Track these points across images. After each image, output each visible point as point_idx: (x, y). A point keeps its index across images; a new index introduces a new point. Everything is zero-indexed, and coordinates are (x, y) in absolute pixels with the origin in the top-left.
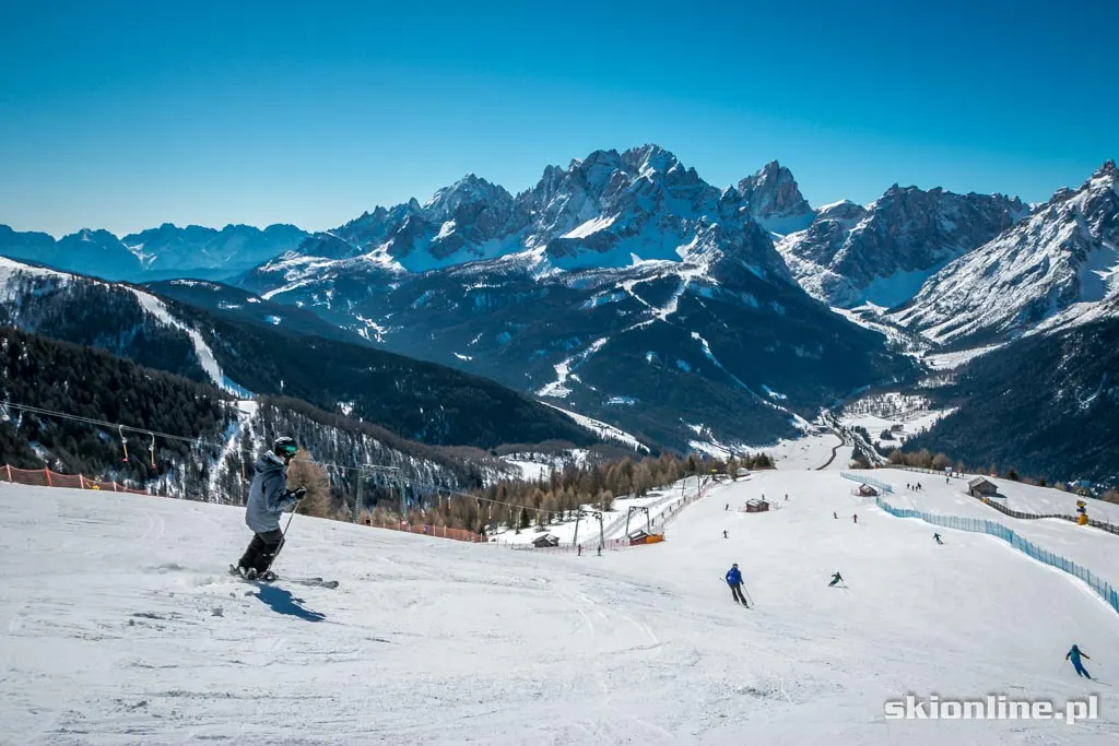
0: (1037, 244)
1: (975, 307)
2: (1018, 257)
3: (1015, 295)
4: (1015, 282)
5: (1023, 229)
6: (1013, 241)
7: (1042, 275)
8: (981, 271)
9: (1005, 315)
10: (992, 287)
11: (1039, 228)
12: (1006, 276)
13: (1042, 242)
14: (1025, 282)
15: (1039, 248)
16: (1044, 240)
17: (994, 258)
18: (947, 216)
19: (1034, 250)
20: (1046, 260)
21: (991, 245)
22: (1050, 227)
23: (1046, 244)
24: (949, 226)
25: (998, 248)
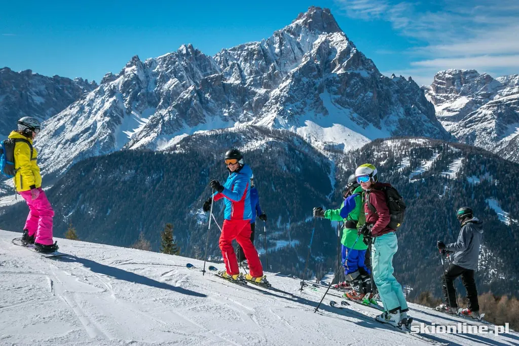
0: (90, 113)
1: (46, 160)
2: (78, 122)
3: (73, 150)
4: (74, 140)
5: (82, 102)
6: (74, 111)
7: (91, 134)
8: (52, 133)
9: (64, 164)
10: (59, 144)
11: (92, 101)
12: (69, 136)
13: (93, 111)
14: (80, 140)
15: (92, 116)
16: (95, 110)
17: (62, 122)
18: (37, 93)
19: (88, 117)
20: (95, 123)
21: (62, 114)
22: (99, 101)
23: (96, 112)
24: (38, 100)
25: (65, 116)
